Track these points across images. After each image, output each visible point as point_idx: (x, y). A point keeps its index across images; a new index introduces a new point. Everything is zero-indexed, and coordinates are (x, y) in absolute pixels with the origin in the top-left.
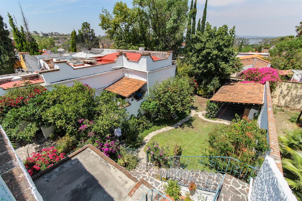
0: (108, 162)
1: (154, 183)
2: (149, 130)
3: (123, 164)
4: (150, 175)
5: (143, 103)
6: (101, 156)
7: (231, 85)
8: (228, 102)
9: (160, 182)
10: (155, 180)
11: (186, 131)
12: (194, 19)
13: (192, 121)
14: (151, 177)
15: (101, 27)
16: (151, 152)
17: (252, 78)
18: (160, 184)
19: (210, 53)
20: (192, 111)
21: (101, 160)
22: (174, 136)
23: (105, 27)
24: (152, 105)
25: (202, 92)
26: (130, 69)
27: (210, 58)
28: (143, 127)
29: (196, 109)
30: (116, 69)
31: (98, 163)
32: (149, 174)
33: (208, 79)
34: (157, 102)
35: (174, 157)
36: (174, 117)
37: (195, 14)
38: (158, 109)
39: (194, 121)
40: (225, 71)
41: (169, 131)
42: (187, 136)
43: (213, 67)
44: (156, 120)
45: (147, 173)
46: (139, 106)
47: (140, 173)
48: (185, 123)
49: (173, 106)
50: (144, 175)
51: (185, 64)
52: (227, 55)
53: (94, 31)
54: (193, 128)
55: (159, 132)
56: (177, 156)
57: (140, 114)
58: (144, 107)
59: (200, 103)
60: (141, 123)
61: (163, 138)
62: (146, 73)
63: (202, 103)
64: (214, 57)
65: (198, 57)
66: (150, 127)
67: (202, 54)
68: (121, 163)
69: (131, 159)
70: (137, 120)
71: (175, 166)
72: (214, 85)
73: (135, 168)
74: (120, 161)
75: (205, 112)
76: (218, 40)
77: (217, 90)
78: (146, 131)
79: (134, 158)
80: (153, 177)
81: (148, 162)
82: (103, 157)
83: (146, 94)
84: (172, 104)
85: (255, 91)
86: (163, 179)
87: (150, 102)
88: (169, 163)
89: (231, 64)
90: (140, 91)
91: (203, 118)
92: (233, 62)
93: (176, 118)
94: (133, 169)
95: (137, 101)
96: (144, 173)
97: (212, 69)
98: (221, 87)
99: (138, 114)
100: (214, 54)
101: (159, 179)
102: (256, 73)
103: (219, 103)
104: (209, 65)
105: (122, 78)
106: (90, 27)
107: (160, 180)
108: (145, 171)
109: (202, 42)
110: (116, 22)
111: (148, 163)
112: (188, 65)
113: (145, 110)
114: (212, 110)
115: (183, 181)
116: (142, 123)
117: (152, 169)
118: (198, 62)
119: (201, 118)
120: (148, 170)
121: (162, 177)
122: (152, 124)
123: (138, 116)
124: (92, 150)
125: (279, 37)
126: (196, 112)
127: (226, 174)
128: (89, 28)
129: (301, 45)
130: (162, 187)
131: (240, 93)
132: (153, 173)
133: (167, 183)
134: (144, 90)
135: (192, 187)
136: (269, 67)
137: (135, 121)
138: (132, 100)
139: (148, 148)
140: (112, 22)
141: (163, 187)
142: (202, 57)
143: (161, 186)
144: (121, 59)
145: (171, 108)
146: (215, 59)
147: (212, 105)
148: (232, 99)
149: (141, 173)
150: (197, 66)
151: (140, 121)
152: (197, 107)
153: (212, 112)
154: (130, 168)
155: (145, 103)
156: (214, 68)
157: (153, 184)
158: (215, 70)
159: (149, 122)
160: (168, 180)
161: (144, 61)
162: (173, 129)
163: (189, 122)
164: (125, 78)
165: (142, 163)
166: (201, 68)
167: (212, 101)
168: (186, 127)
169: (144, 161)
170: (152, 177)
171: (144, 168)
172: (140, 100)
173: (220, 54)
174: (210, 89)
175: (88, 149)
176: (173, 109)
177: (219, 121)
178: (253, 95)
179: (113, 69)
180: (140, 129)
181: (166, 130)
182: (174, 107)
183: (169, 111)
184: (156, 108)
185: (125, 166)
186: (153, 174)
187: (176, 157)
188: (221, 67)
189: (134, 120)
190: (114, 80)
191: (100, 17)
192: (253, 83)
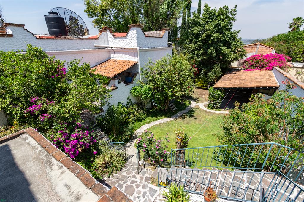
0: (52, 156)
1: (148, 190)
2: (141, 122)
3: (103, 164)
4: (142, 179)
5: (133, 88)
6: (42, 146)
7: (234, 73)
8: (236, 88)
9: (157, 188)
10: (150, 185)
11: (188, 123)
12: (189, 10)
13: (194, 111)
14: (143, 182)
15: (87, 14)
16: (144, 145)
17: (257, 65)
18: (157, 191)
19: (211, 36)
20: (192, 102)
21: (39, 153)
22: (173, 128)
23: (91, 14)
24: (145, 89)
25: (201, 83)
26: (117, 48)
27: (210, 42)
28: (135, 119)
29: (196, 100)
30: (99, 48)
31: (31, 159)
32: (140, 177)
33: (208, 67)
34: (151, 85)
35: (177, 151)
36: (172, 108)
37: (190, 5)
38: (153, 95)
39: (196, 112)
40: (227, 58)
41: (167, 123)
42: (190, 128)
43: (213, 52)
44: (151, 111)
45: (138, 176)
46: (129, 91)
47: (128, 176)
48: (186, 113)
49: (171, 90)
50: (133, 179)
51: (182, 54)
52: (228, 39)
53: (83, 27)
54: (195, 118)
55: (154, 125)
56: (181, 149)
57: (130, 103)
58: (135, 92)
59: (200, 95)
60: (131, 113)
61: (159, 130)
62: (137, 49)
63: (202, 95)
64: (215, 40)
65: (196, 43)
66: (143, 119)
67: (200, 38)
68: (100, 163)
69: (115, 158)
70: (126, 109)
71: (178, 164)
72: (215, 73)
73: (121, 170)
74: (98, 160)
75: (207, 103)
76: (219, 21)
77: (219, 78)
78: (138, 123)
79: (119, 155)
80: (147, 182)
81: (140, 160)
82: (44, 148)
83: (137, 77)
84: (170, 88)
85: (263, 76)
86: (161, 184)
87: (142, 87)
88: (169, 160)
89: (234, 49)
90: (130, 74)
91: (206, 109)
92: (235, 47)
93: (174, 109)
94: (118, 172)
95: (126, 85)
96: (134, 177)
97: (213, 54)
98: (223, 75)
99: (128, 103)
100: (215, 36)
101: (155, 184)
102: (261, 59)
103: (225, 90)
104: (209, 51)
105: (108, 60)
106: (79, 23)
107: (156, 186)
108: (135, 173)
109: (200, 25)
110: (103, 6)
111: (139, 162)
112: (185, 54)
113: (136, 96)
114: (216, 99)
115: (192, 185)
116: (133, 113)
117: (145, 170)
118: (197, 49)
119: (203, 110)
120: (140, 171)
121: (160, 181)
122: (146, 115)
123: (127, 105)
124: (31, 137)
125: (270, 38)
126: (196, 103)
127: (262, 171)
128: (77, 24)
129: (298, 37)
130: (159, 197)
131: (246, 79)
132: (147, 175)
133: (167, 191)
134: (136, 73)
135: (211, 196)
136: (274, 53)
137: (124, 111)
138: (119, 83)
139: (139, 140)
140: (99, 7)
141: (161, 196)
142: (200, 42)
143: (159, 195)
144: (106, 37)
145: (169, 92)
146: (216, 43)
147: (216, 93)
148: (240, 85)
149: (130, 177)
150: (196, 53)
151: (130, 110)
152: (197, 98)
153: (215, 101)
154: (113, 170)
155: (136, 88)
156: (215, 53)
157: (147, 192)
158: (216, 57)
159: (141, 111)
160: (169, 185)
161: (133, 34)
162: (171, 121)
163: (191, 113)
164: (111, 60)
165: (132, 163)
166: (200, 56)
167: (215, 88)
168: (187, 119)
169: (134, 159)
170: (145, 181)
171: (133, 170)
172: (129, 84)
173: (222, 37)
174: (211, 77)
175: (25, 136)
176: (171, 94)
177: (224, 112)
178: (263, 80)
179: (95, 48)
180: (130, 120)
181: (163, 122)
182: (172, 92)
183: (167, 97)
184: (150, 94)
185: (106, 168)
186: (146, 177)
187: (179, 150)
188: (222, 53)
189: (122, 109)
190: (97, 61)
191: (85, 2)
192: (258, 71)
